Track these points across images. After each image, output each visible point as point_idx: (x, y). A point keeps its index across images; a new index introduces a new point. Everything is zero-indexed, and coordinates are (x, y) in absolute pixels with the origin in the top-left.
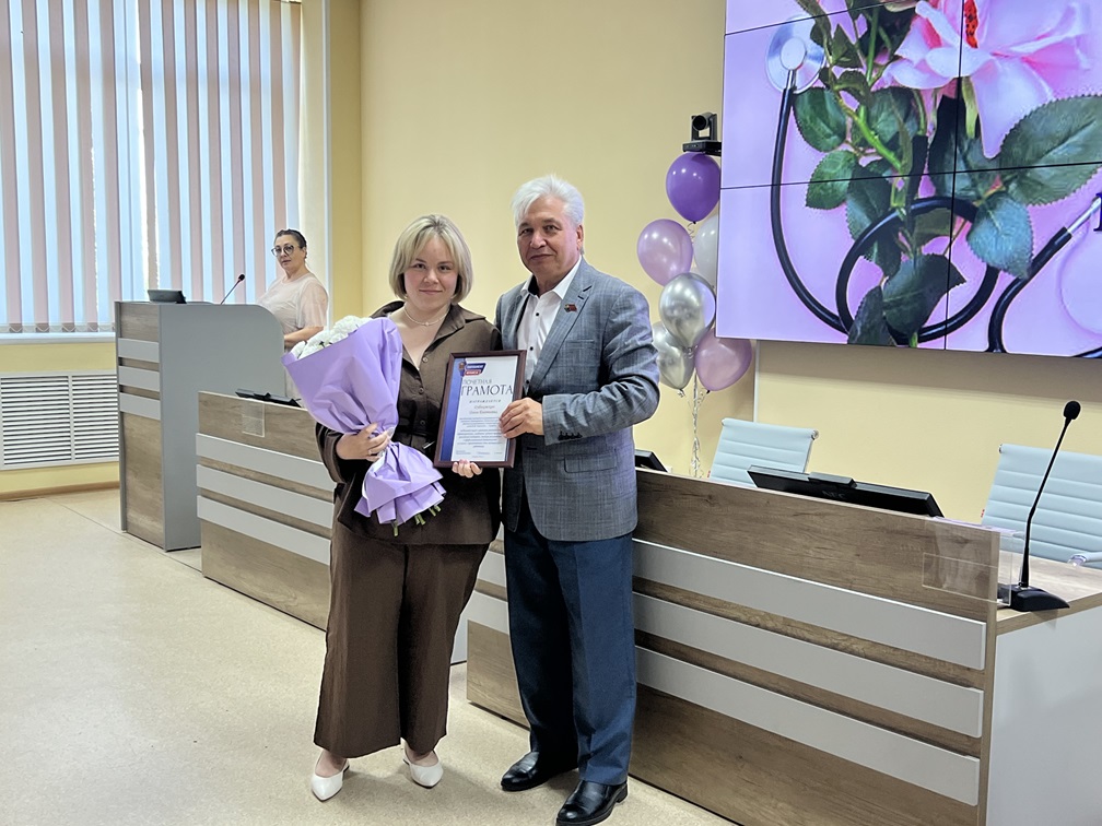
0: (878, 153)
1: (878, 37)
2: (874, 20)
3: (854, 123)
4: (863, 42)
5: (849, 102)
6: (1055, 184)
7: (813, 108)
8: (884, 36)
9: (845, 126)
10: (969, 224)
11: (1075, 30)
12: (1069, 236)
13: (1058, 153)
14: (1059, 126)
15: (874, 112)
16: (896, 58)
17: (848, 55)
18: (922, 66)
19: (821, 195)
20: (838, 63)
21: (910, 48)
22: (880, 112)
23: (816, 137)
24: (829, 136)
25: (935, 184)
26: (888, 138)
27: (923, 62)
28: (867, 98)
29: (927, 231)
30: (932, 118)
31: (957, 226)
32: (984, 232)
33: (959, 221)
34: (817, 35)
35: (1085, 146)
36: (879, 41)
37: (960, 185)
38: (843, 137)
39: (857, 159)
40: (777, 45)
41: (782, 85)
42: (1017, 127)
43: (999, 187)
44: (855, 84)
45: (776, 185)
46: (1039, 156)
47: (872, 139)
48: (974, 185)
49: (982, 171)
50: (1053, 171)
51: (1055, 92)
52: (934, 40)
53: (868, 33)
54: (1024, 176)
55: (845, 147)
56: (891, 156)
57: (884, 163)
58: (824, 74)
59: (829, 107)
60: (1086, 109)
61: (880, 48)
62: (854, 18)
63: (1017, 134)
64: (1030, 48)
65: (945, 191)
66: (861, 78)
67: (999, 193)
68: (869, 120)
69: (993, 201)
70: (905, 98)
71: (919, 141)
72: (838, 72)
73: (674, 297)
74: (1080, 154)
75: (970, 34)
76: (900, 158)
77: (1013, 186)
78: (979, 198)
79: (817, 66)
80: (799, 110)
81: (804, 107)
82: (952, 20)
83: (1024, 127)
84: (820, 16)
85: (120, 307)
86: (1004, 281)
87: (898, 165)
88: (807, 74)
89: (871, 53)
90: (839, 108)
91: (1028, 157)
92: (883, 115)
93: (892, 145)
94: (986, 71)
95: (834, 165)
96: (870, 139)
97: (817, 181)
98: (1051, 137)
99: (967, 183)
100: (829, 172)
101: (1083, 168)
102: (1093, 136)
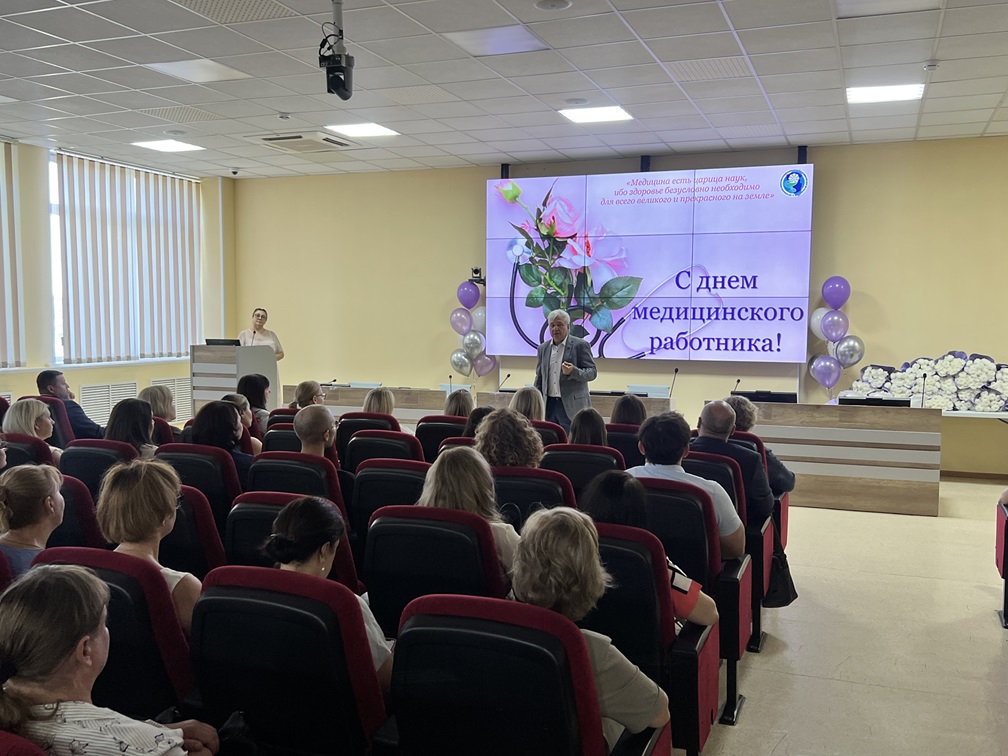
0: (555, 289)
1: (553, 249)
2: (551, 243)
4: (547, 250)
5: (541, 269)
6: (619, 304)
7: (527, 271)
8: (556, 249)
9: (541, 279)
10: (590, 315)
11: (623, 256)
12: (625, 320)
13: (619, 294)
14: (620, 285)
15: (552, 275)
16: (561, 257)
17: (541, 253)
18: (571, 261)
19: (531, 302)
20: (537, 256)
21: (565, 254)
22: (555, 275)
23: (529, 281)
24: (534, 281)
25: (577, 301)
26: (559, 284)
27: (571, 259)
28: (549, 269)
30: (575, 279)
31: (586, 316)
32: (595, 318)
33: (586, 314)
34: (528, 245)
35: (629, 292)
37: (587, 301)
38: (540, 283)
39: (546, 290)
40: (511, 246)
41: (514, 261)
42: (606, 284)
43: (600, 303)
44: (545, 264)
45: (512, 298)
46: (613, 294)
47: (551, 283)
48: (591, 302)
49: (594, 298)
50: (618, 299)
51: (618, 275)
52: (575, 252)
53: (549, 247)
54: (608, 301)
55: (541, 286)
56: (560, 291)
57: (557, 293)
58: (531, 259)
59: (534, 271)
60: (628, 281)
61: (554, 253)
62: (543, 241)
63: (606, 287)
64: (609, 259)
65: (581, 303)
66: (547, 262)
67: (600, 306)
68: (550, 278)
69: (599, 308)
70: (565, 271)
71: (570, 286)
72: (537, 259)
73: (470, 339)
74: (627, 295)
75: (588, 252)
76: (563, 291)
77: (605, 303)
78: (593, 306)
79: (529, 256)
80: (521, 271)
81: (523, 270)
82: (581, 247)
83: (608, 285)
84: (528, 238)
85: (193, 347)
86: (603, 334)
87: (563, 294)
88: (524, 258)
89: (551, 254)
90: (538, 272)
91: (609, 294)
93: (560, 287)
94: (593, 265)
95: (537, 292)
97: (530, 297)
98: (617, 288)
99: (589, 301)
100: (535, 294)
101: (628, 299)
102: (631, 289)
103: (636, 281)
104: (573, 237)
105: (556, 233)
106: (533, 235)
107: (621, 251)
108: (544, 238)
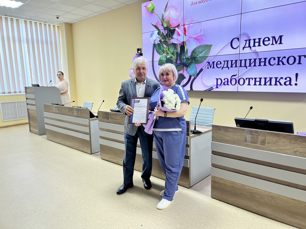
0: (170, 55)
1: (169, 34)
2: (168, 31)
3: (166, 50)
4: (167, 35)
5: (165, 46)
6: (200, 61)
7: (159, 47)
8: (170, 34)
9: (164, 50)
10: (186, 68)
11: (202, 33)
12: (203, 70)
13: (201, 55)
14: (200, 50)
15: (169, 48)
16: (173, 38)
17: (164, 37)
19: (161, 63)
20: (162, 39)
21: (175, 36)
22: (170, 48)
23: (159, 52)
24: (162, 52)
25: (180, 61)
26: (172, 52)
27: (177, 39)
28: (168, 45)
29: (179, 69)
30: (179, 49)
31: (184, 68)
32: (189, 69)
34: (159, 34)
36: (169, 35)
38: (164, 52)
39: (167, 56)
40: (152, 35)
41: (153, 43)
42: (194, 50)
44: (166, 43)
45: (153, 61)
46: (197, 56)
48: (187, 61)
49: (188, 58)
50: (200, 58)
51: (200, 44)
52: (179, 35)
53: (167, 33)
54: (195, 59)
55: (165, 54)
56: (172, 56)
58: (160, 41)
59: (161, 47)
60: (205, 47)
62: (165, 30)
63: (193, 52)
64: (195, 36)
65: (182, 62)
66: (166, 41)
67: (191, 62)
69: (190, 64)
70: (174, 45)
71: (177, 53)
72: (163, 40)
74: (204, 55)
75: (185, 34)
76: (174, 56)
77: (193, 61)
78: (188, 63)
79: (159, 39)
80: (156, 48)
82: (182, 31)
83: (195, 50)
84: (159, 30)
85: (26, 88)
86: (192, 78)
87: (174, 57)
88: (157, 41)
89: (168, 37)
90: (163, 47)
91: (196, 56)
92: (171, 48)
93: (173, 54)
94: (188, 40)
95: (163, 57)
96: (169, 53)
97: (160, 60)
98: (199, 52)
99: (186, 60)
100: (162, 59)
101: (205, 57)
102: (206, 52)
103: (209, 47)
104: (178, 26)
105: (170, 25)
106: (161, 28)
107: (201, 30)
108: (165, 29)
